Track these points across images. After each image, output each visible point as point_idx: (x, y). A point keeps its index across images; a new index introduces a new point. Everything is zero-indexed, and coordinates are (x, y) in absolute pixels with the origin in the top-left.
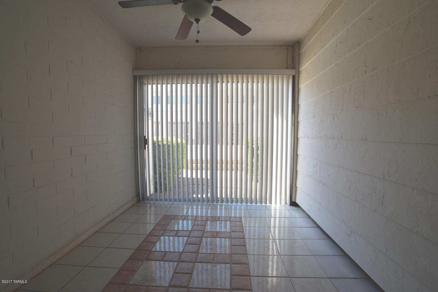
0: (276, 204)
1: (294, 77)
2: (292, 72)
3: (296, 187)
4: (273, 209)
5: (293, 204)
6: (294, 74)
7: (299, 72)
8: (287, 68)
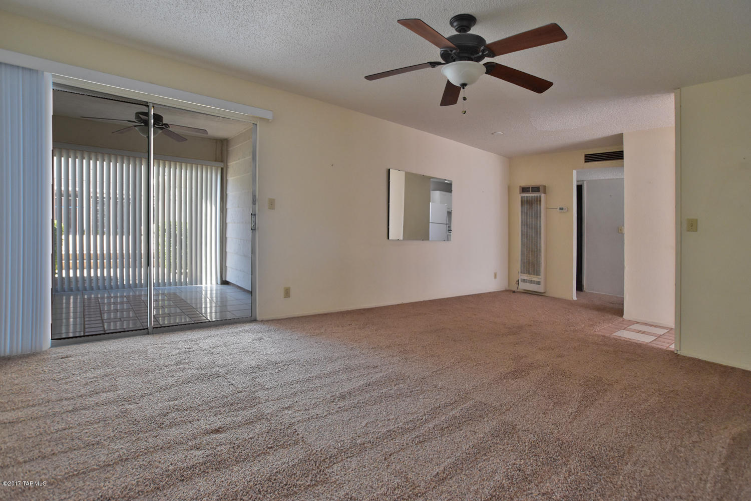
0: (206, 284)
1: (222, 169)
2: (222, 165)
3: (226, 267)
4: (204, 289)
5: (225, 283)
6: (223, 167)
7: (227, 165)
8: (216, 161)
